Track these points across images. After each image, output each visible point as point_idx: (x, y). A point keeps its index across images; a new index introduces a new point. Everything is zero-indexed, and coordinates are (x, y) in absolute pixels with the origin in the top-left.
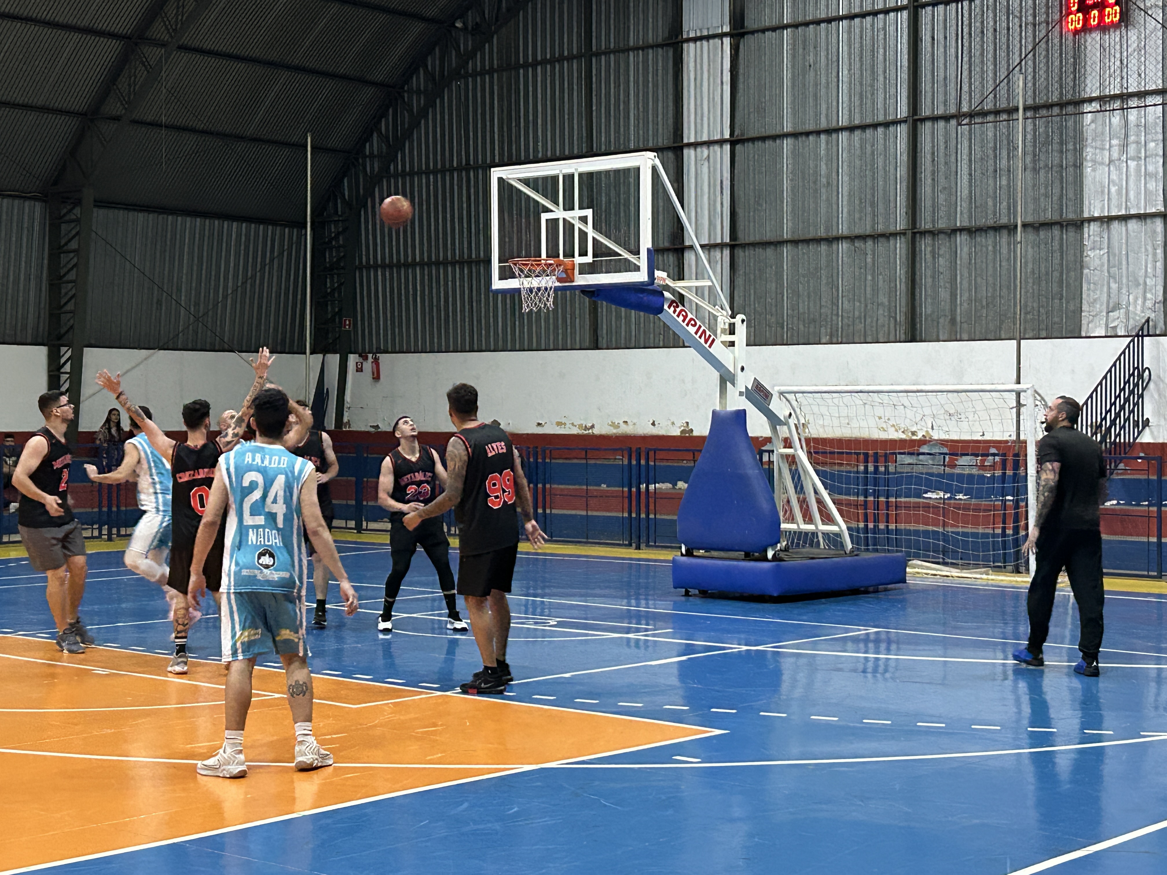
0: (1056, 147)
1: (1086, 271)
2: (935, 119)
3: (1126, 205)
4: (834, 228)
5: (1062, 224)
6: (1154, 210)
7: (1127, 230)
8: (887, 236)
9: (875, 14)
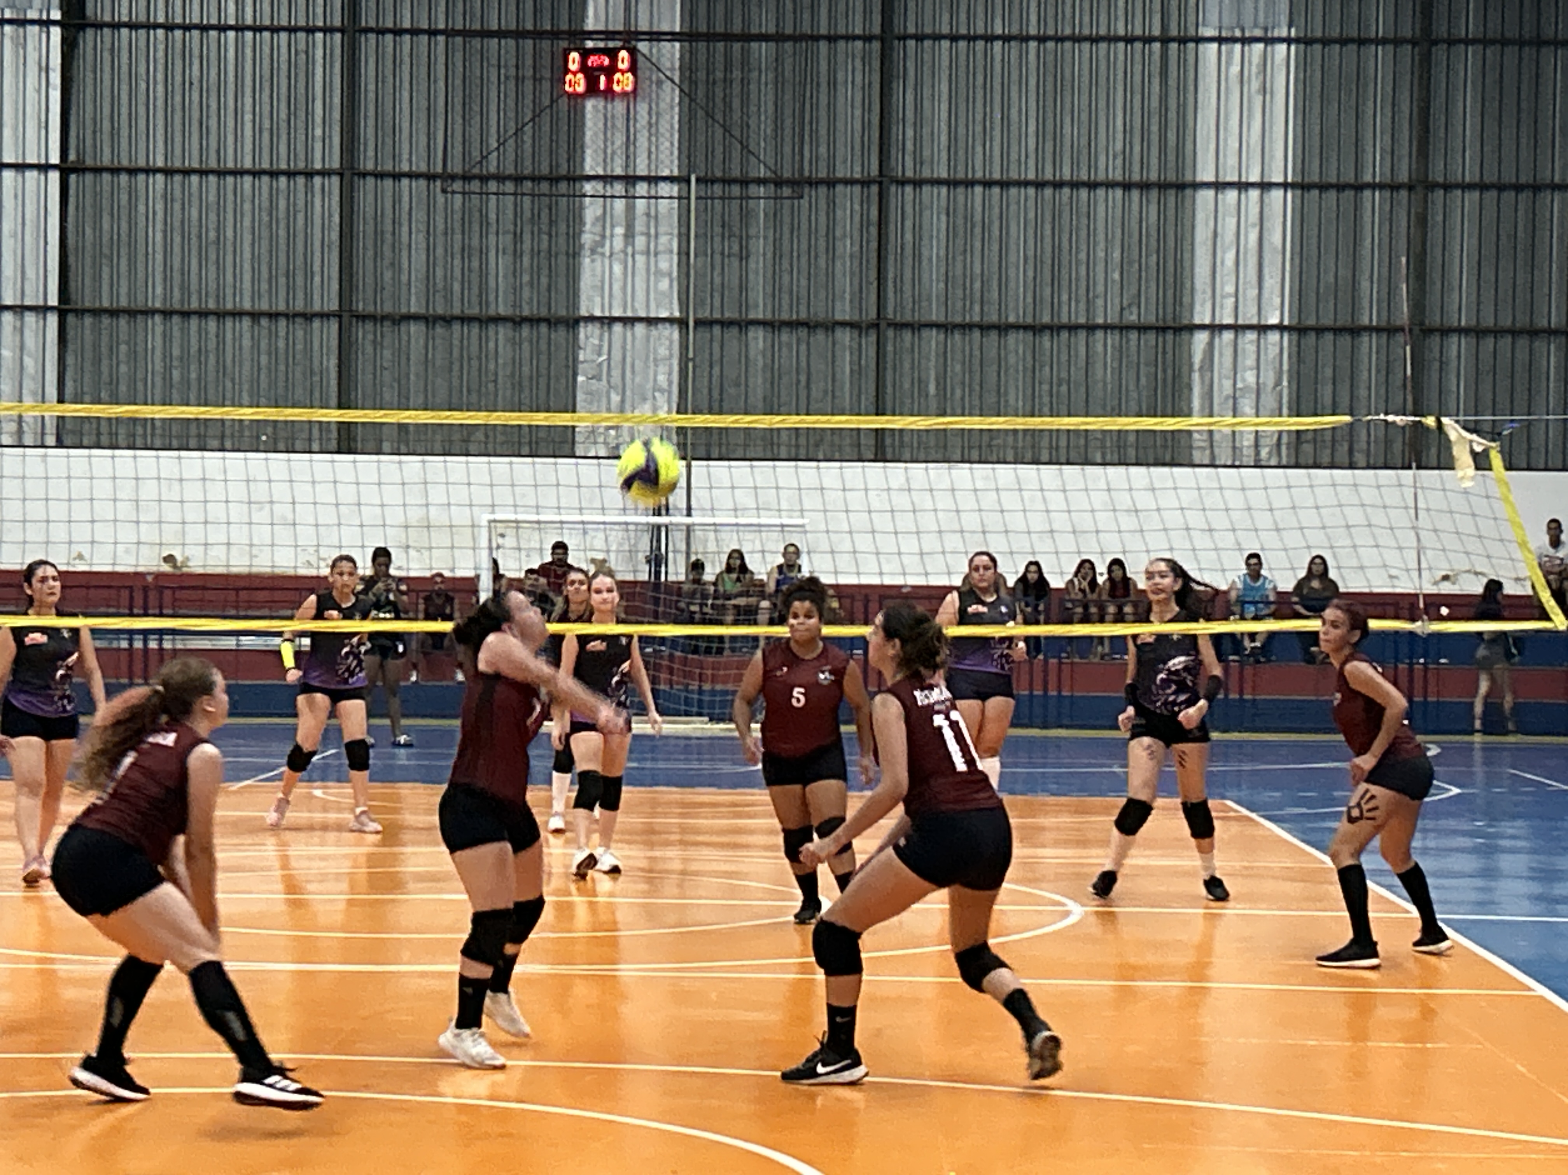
0: (545, 228)
1: (580, 379)
2: (380, 176)
3: (633, 306)
4: (229, 298)
5: (552, 322)
6: (664, 314)
7: (633, 335)
8: (308, 317)
9: (292, 30)
